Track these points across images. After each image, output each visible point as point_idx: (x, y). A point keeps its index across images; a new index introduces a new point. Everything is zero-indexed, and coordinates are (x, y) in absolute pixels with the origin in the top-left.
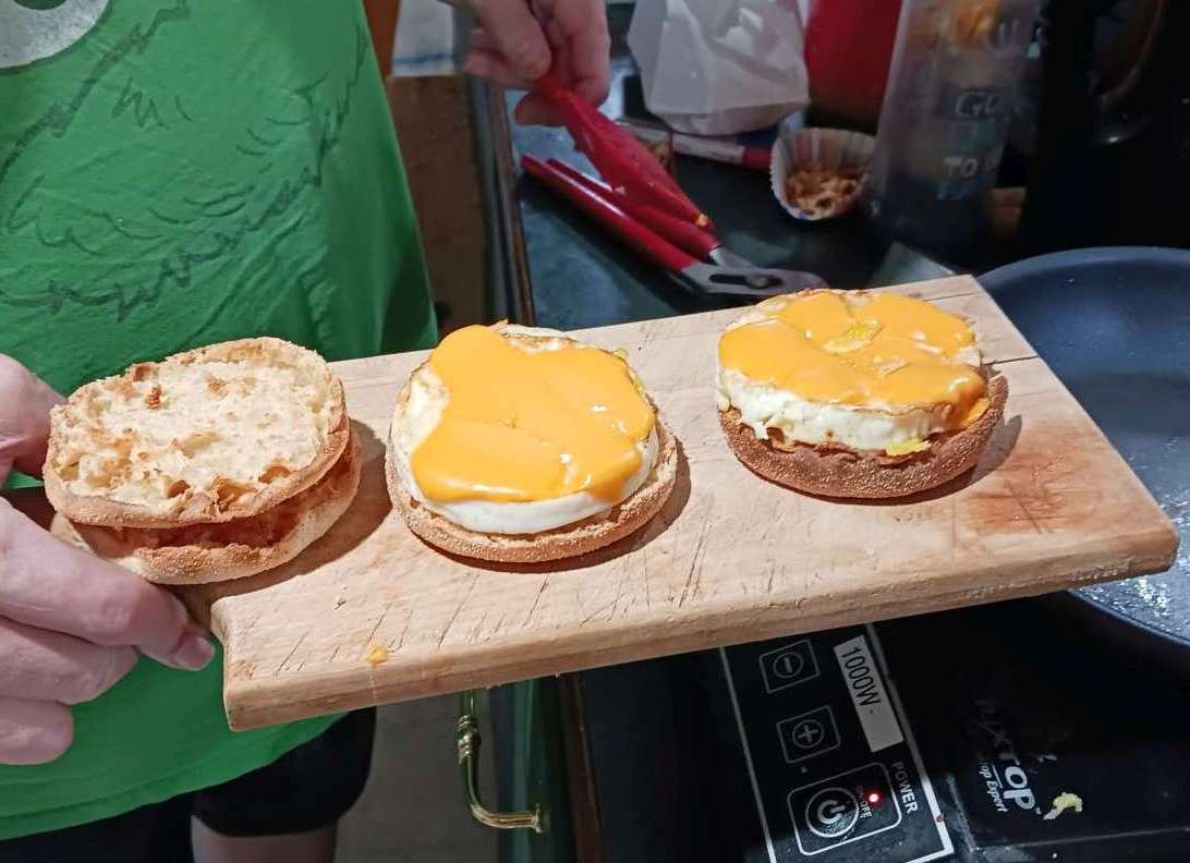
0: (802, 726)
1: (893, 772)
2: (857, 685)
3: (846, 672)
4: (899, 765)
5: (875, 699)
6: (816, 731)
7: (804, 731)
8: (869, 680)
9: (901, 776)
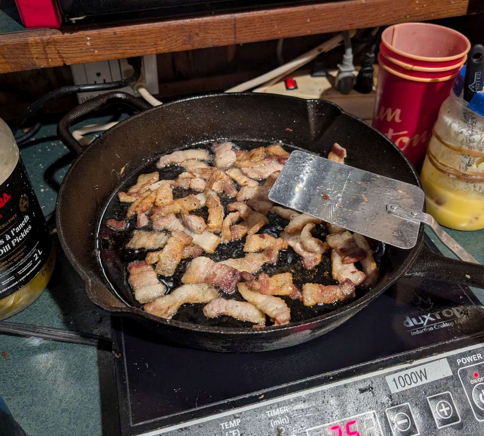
0: (440, 413)
1: (462, 365)
2: (415, 381)
3: (407, 387)
4: (459, 361)
5: (423, 371)
6: (443, 405)
7: (443, 412)
8: (413, 375)
9: (464, 361)
